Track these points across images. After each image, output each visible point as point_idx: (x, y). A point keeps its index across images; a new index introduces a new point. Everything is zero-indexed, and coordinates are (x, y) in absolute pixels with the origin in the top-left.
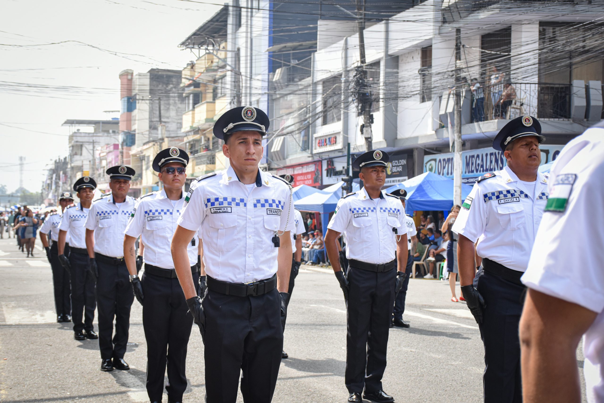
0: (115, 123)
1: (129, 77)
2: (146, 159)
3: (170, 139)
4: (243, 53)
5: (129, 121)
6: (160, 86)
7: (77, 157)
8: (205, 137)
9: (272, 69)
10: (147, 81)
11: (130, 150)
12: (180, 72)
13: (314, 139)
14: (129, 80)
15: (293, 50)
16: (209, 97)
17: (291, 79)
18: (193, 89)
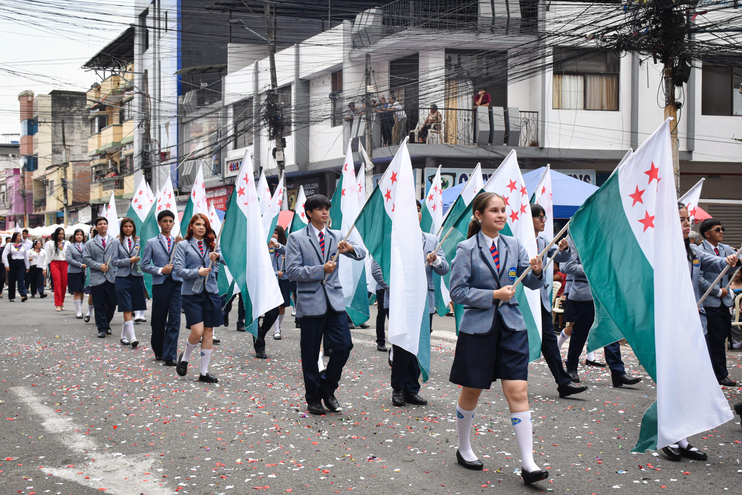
0: (15, 147)
1: (30, 99)
2: (49, 184)
3: (74, 163)
4: (150, 75)
5: (30, 144)
6: (63, 108)
8: (112, 161)
9: (182, 90)
10: (49, 102)
11: (32, 175)
12: (84, 94)
13: (225, 163)
14: (29, 102)
15: (203, 73)
16: (116, 120)
17: (201, 102)
18: (99, 112)
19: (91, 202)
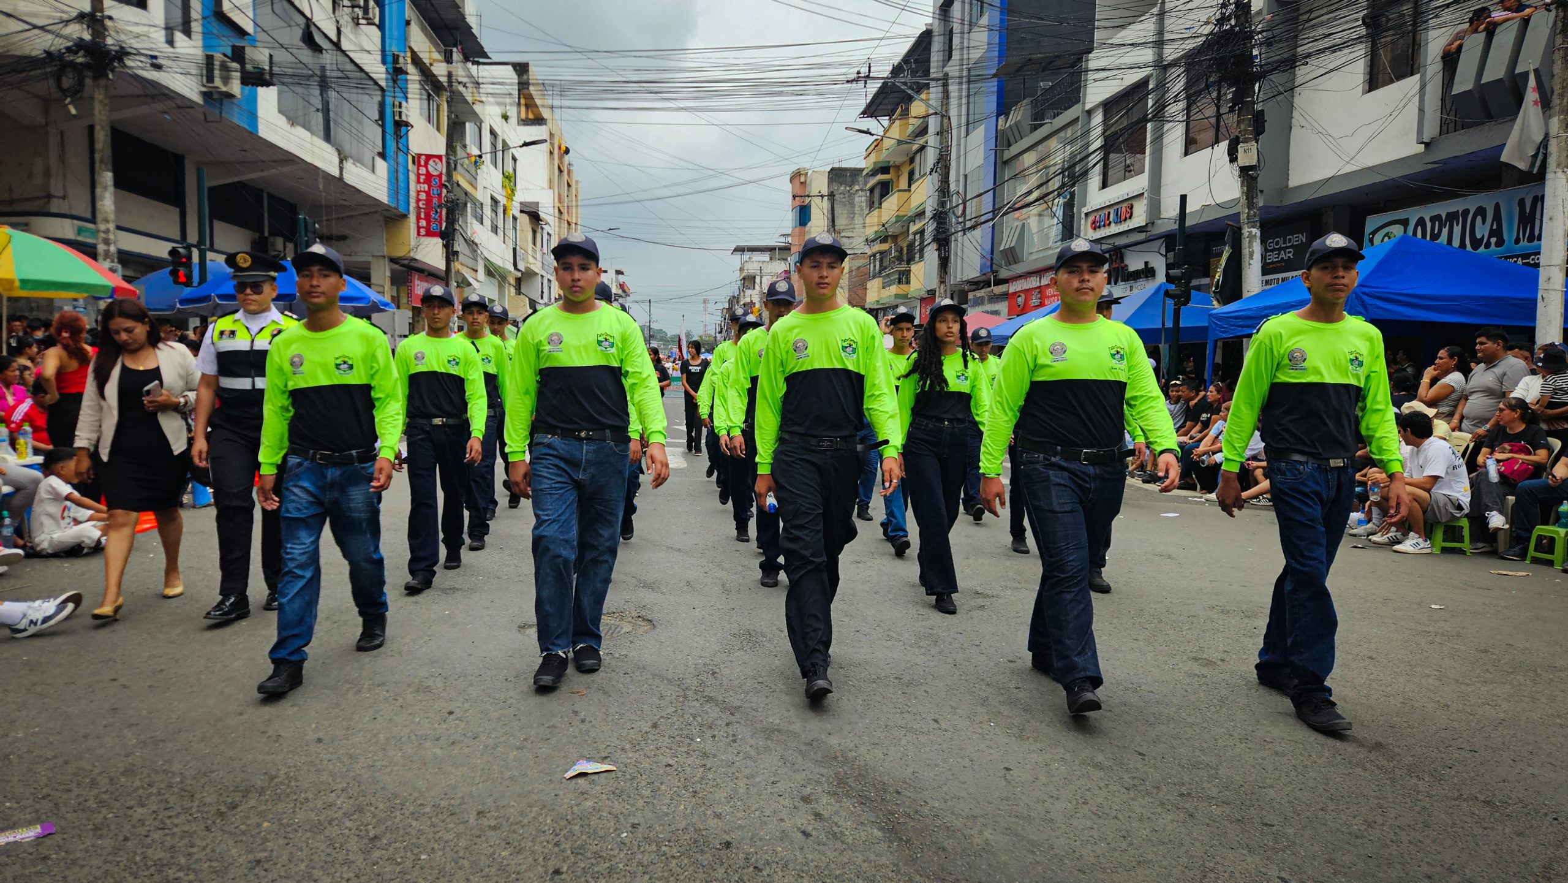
1: (802, 179)
6: (842, 188)
7: (748, 292)
8: (897, 245)
9: (1003, 108)
10: (825, 183)
13: (1083, 216)
14: (802, 183)
16: (903, 183)
18: (880, 177)
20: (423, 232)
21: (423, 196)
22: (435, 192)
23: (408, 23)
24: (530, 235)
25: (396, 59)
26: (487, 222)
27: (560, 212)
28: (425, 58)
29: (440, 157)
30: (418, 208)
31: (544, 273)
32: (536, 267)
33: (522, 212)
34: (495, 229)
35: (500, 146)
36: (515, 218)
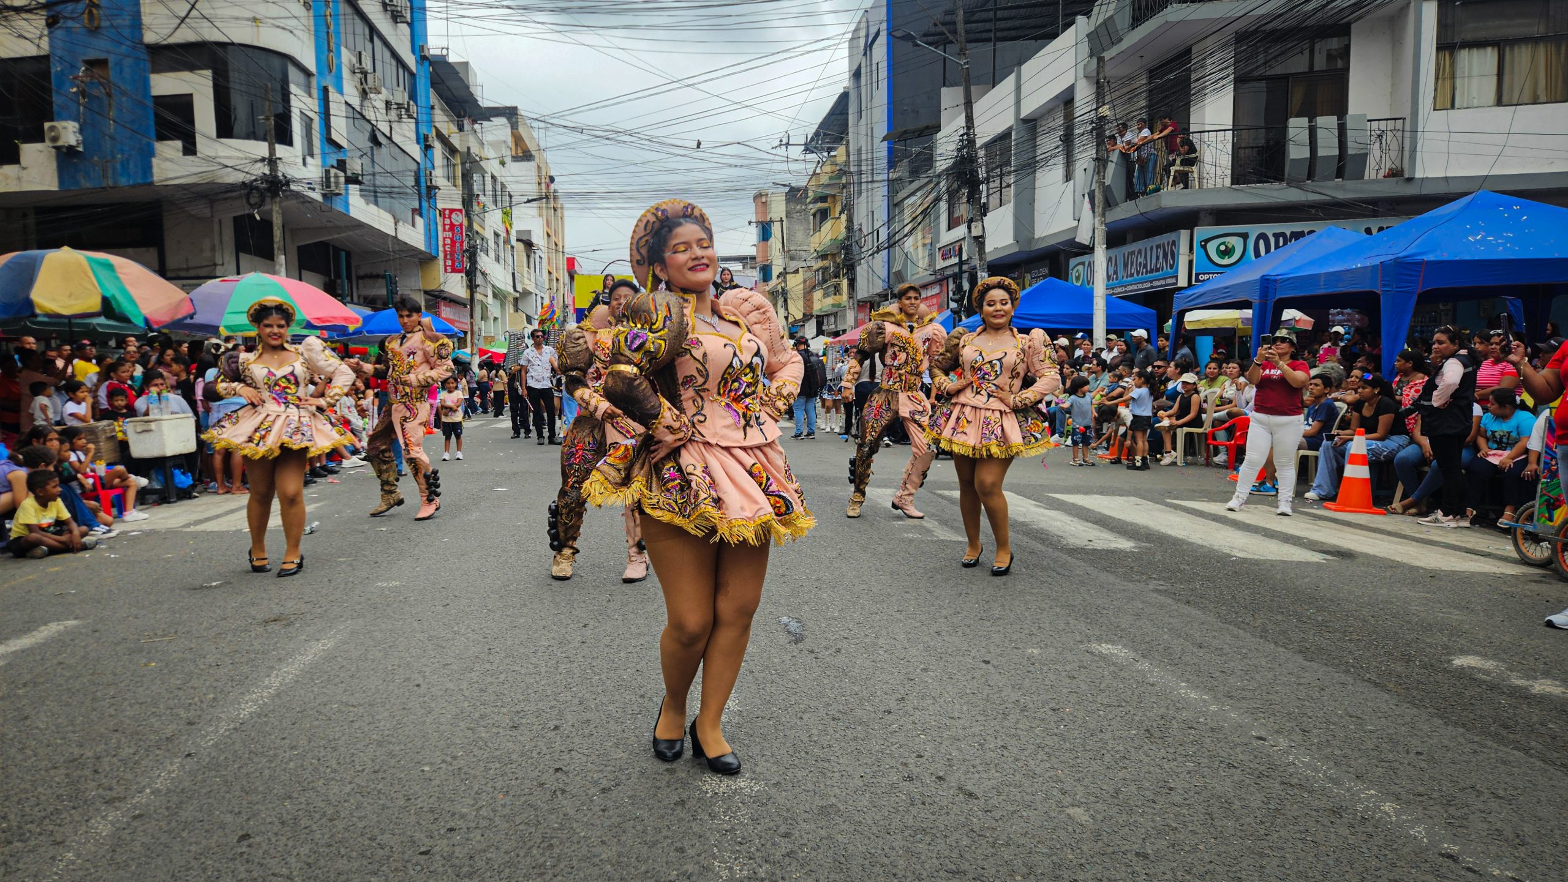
0: (753, 258)
1: (764, 200)
3: (805, 269)
5: (765, 251)
6: (797, 207)
8: (834, 262)
9: (892, 164)
10: (783, 200)
11: (767, 286)
12: (806, 187)
13: (938, 250)
14: (763, 203)
15: (919, 136)
16: (837, 211)
17: (915, 173)
18: (820, 205)
19: (815, 313)
20: (449, 269)
21: (448, 241)
22: (457, 238)
23: (432, 108)
24: (525, 259)
25: (426, 138)
26: (492, 254)
27: (548, 235)
28: (445, 132)
29: (460, 211)
30: (445, 251)
31: (538, 292)
32: (531, 288)
33: (518, 240)
34: (498, 259)
35: (499, 187)
36: (512, 247)
